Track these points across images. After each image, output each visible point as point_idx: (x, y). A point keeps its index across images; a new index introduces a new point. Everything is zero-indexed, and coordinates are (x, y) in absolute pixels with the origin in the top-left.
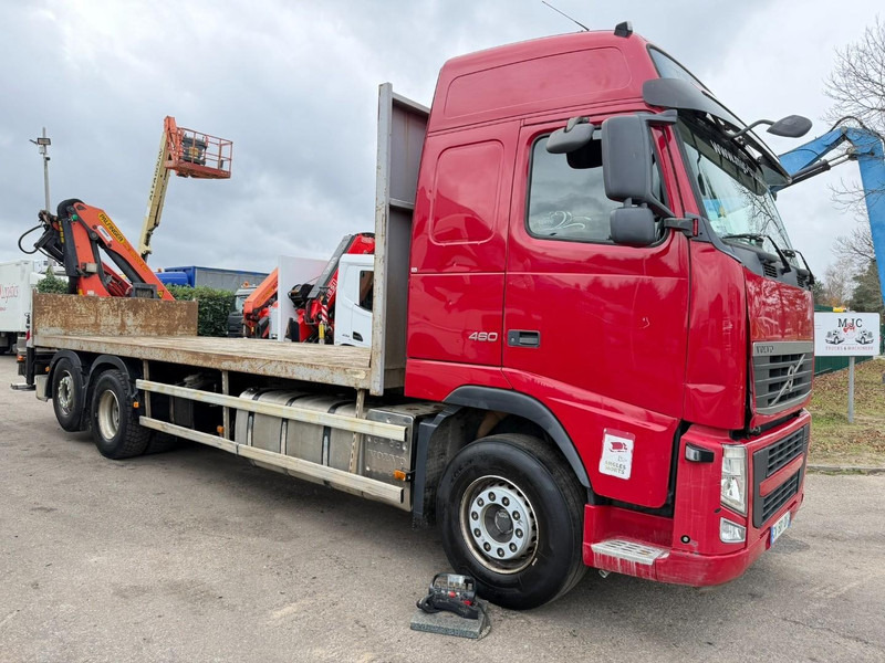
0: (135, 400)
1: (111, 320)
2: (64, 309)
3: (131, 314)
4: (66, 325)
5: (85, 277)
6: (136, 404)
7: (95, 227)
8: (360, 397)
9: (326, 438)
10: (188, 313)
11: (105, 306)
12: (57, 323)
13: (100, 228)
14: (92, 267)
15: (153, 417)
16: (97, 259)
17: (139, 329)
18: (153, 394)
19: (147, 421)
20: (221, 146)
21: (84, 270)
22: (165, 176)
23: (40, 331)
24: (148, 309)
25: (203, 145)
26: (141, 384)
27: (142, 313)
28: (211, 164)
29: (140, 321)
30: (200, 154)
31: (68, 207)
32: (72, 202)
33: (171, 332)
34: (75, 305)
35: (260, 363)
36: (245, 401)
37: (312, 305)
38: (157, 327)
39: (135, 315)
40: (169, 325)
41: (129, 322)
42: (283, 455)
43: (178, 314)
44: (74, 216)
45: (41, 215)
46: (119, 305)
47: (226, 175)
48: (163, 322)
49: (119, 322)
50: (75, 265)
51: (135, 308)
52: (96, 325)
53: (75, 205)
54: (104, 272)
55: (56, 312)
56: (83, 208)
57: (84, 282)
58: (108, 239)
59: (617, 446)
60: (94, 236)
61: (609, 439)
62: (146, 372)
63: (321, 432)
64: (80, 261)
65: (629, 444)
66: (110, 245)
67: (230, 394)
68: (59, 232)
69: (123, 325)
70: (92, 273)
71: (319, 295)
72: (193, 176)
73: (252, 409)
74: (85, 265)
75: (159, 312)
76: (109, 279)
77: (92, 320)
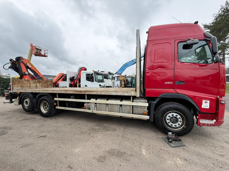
0: (54, 103)
1: (33, 85)
2: (21, 83)
3: (38, 83)
4: (22, 87)
5: (25, 75)
6: (55, 104)
7: (27, 64)
8: (132, 98)
9: (121, 107)
10: (51, 83)
11: (32, 82)
12: (19, 86)
13: (28, 64)
14: (27, 73)
15: (59, 106)
16: (27, 71)
17: (40, 87)
18: (59, 101)
19: (58, 107)
20: (45, 50)
21: (25, 74)
22: (31, 56)
23: (14, 88)
24: (42, 82)
25: (41, 50)
26: (56, 99)
28: (43, 53)
29: (40, 85)
30: (40, 52)
31: (18, 59)
32: (20, 57)
33: (48, 87)
34: (24, 82)
35: (99, 92)
36: (93, 100)
37: (75, 80)
38: (45, 86)
39: (39, 83)
40: (47, 86)
41: (38, 85)
42: (107, 112)
43: (49, 83)
44: (21, 61)
45: (11, 60)
46: (35, 82)
47: (47, 56)
48: (46, 85)
49: (35, 85)
50: (22, 72)
51: (39, 82)
52: (30, 86)
53: (21, 58)
54: (29, 74)
55: (19, 84)
56: (23, 59)
57: (25, 77)
58: (30, 66)
59: (206, 102)
60: (26, 66)
61: (204, 101)
62: (57, 96)
63: (119, 106)
64: (23, 71)
65: (209, 102)
66: (31, 68)
67: (87, 100)
68: (16, 65)
69: (36, 86)
70: (27, 74)
71: (76, 78)
72: (39, 56)
73: (96, 102)
74: (25, 72)
75: (45, 83)
76: (30, 76)
77: (29, 85)
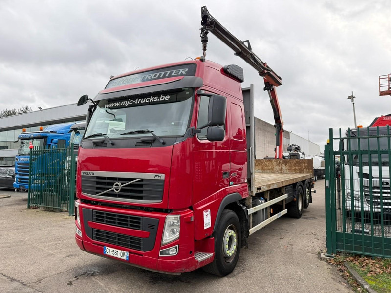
1: (277, 167)
2: (261, 164)
3: (284, 165)
10: (308, 164)
11: (275, 162)
17: (288, 171)
24: (291, 163)
27: (288, 165)
29: (288, 167)
33: (301, 172)
34: (265, 163)
38: (295, 170)
39: (286, 165)
40: (300, 169)
41: (284, 168)
43: (304, 164)
46: (280, 162)
48: (297, 168)
49: (280, 168)
52: (272, 169)
55: (259, 165)
69: (281, 169)
75: (295, 164)
77: (271, 167)
